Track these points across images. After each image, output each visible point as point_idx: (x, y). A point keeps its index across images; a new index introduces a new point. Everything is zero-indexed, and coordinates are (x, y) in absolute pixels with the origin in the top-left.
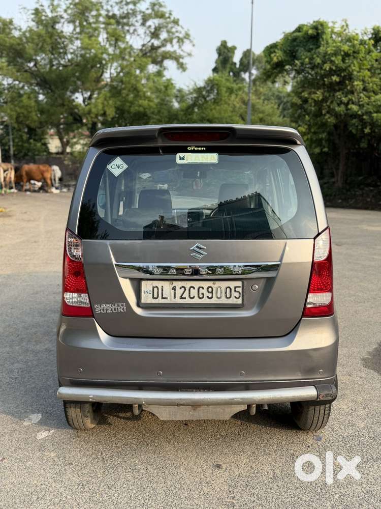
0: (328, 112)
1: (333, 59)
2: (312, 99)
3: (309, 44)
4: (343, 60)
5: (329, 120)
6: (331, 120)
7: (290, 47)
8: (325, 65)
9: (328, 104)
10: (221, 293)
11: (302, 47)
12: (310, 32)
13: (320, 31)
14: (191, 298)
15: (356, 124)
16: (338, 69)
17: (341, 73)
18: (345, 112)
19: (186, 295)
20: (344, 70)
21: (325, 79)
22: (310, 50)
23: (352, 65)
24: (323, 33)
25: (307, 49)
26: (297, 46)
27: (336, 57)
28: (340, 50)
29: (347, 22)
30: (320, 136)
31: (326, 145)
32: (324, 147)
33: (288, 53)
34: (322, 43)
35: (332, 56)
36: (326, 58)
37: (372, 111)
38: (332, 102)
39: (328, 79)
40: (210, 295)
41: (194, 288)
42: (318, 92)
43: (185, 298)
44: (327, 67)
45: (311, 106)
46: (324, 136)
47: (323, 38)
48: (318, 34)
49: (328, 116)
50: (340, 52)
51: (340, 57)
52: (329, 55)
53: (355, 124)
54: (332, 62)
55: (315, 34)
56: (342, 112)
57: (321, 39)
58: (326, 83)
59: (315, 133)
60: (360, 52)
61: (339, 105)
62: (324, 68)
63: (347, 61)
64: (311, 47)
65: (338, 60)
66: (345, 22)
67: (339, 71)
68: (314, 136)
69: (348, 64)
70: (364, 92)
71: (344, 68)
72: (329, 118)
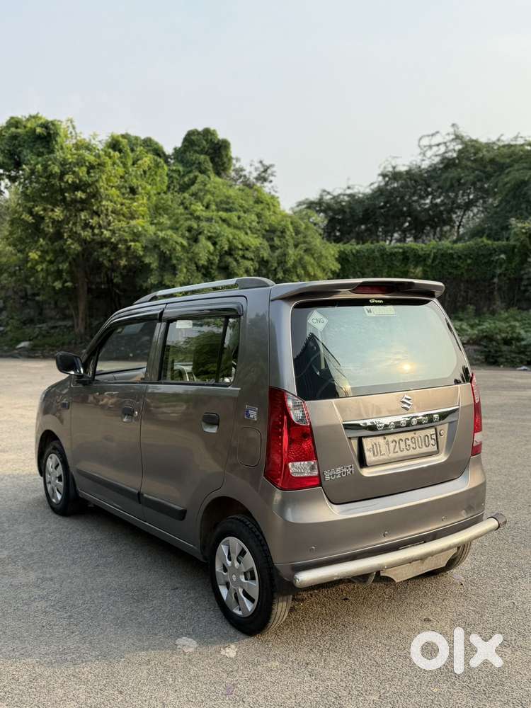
0: (70, 237)
1: (76, 169)
2: (50, 218)
3: (37, 146)
4: (88, 173)
5: (73, 247)
6: (76, 247)
7: (10, 146)
8: (67, 177)
9: (70, 225)
10: (421, 442)
11: (27, 149)
12: (39, 130)
13: (52, 132)
14: (402, 451)
15: (108, 254)
16: (82, 183)
17: (86, 189)
18: (91, 237)
19: (397, 449)
20: (90, 185)
21: (66, 194)
22: (40, 154)
23: (101, 180)
24: (57, 134)
25: (34, 151)
26: (20, 146)
27: (79, 168)
28: (84, 159)
29: (74, 124)
30: (61, 266)
31: (68, 279)
32: (66, 281)
33: (7, 154)
34: (56, 147)
35: (75, 167)
36: (66, 167)
37: (128, 238)
38: (75, 224)
39: (69, 193)
40: (414, 446)
41: (402, 440)
42: (56, 210)
43: (397, 452)
44: (69, 178)
45: (48, 227)
46: (65, 267)
47: (56, 141)
48: (49, 134)
49: (70, 241)
50: (85, 163)
51: (84, 169)
52: (70, 163)
53: (106, 253)
54: (74, 173)
55: (45, 134)
56: (88, 238)
57: (54, 142)
58: (68, 199)
59: (51, 262)
60: (106, 165)
61: (84, 228)
62: (65, 180)
63: (92, 175)
64: (41, 150)
65: (82, 172)
66: (71, 122)
67: (83, 185)
68: (51, 266)
69: (94, 179)
70: (114, 215)
71: (90, 182)
72: (72, 244)
